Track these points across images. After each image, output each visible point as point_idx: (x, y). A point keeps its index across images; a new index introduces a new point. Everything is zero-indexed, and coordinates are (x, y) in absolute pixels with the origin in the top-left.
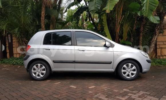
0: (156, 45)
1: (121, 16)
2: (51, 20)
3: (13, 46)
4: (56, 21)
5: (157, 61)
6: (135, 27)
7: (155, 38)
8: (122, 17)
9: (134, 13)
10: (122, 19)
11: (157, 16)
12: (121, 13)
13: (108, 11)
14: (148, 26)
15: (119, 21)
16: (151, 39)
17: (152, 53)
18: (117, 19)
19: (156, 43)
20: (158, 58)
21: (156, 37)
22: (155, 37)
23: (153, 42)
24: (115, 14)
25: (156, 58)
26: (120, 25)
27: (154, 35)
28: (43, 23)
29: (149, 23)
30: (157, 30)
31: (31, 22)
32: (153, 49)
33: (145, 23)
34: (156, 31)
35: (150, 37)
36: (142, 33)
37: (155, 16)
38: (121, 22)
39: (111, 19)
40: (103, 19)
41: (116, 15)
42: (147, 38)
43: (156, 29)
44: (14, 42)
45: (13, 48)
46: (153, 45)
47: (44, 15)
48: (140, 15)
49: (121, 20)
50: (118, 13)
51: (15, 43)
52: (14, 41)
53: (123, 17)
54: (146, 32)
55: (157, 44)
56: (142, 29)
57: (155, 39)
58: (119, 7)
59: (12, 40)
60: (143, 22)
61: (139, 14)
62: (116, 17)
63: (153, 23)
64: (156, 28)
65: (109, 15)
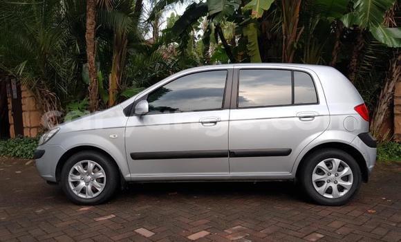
0: (391, 106)
1: (295, 28)
2: (115, 41)
3: (23, 107)
4: (129, 43)
5: (395, 150)
6: (335, 58)
7: (388, 88)
8: (298, 31)
9: (331, 19)
10: (298, 37)
11: (395, 27)
12: (297, 20)
13: (257, 14)
14: (372, 55)
15: (290, 43)
16: (379, 91)
17: (381, 127)
18: (284, 37)
19: (392, 101)
20: (397, 141)
21: (392, 85)
22: (388, 85)
23: (383, 97)
24: (281, 24)
25: (393, 140)
26: (294, 51)
27: (388, 80)
28: (92, 50)
29: (373, 47)
30: (394, 66)
31: (63, 47)
32: (382, 117)
33: (363, 49)
34: (392, 68)
35: (377, 85)
36: (353, 74)
37: (390, 27)
38: (297, 45)
39: (269, 36)
40: (247, 37)
41: (283, 26)
42: (368, 89)
43: (393, 63)
44: (25, 97)
45: (23, 113)
46: (384, 107)
47: (94, 26)
48: (350, 25)
49: (296, 38)
50: (287, 20)
51: (27, 100)
52: (23, 94)
53: (302, 30)
54: (365, 70)
55: (395, 104)
56: (355, 64)
57: (390, 90)
58: (290, 4)
59: (19, 92)
60: (356, 44)
61: (346, 22)
62: (284, 31)
63: (384, 47)
64: (393, 60)
65: (265, 27)
